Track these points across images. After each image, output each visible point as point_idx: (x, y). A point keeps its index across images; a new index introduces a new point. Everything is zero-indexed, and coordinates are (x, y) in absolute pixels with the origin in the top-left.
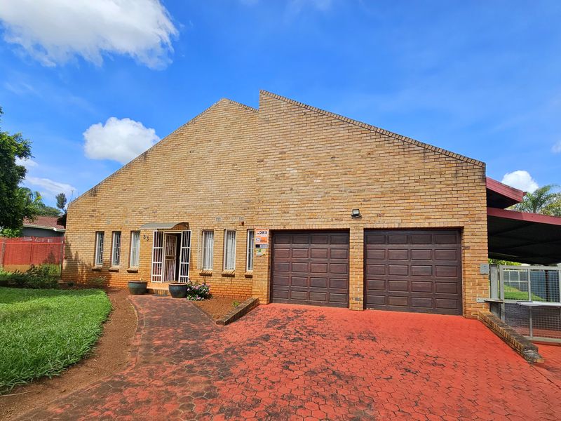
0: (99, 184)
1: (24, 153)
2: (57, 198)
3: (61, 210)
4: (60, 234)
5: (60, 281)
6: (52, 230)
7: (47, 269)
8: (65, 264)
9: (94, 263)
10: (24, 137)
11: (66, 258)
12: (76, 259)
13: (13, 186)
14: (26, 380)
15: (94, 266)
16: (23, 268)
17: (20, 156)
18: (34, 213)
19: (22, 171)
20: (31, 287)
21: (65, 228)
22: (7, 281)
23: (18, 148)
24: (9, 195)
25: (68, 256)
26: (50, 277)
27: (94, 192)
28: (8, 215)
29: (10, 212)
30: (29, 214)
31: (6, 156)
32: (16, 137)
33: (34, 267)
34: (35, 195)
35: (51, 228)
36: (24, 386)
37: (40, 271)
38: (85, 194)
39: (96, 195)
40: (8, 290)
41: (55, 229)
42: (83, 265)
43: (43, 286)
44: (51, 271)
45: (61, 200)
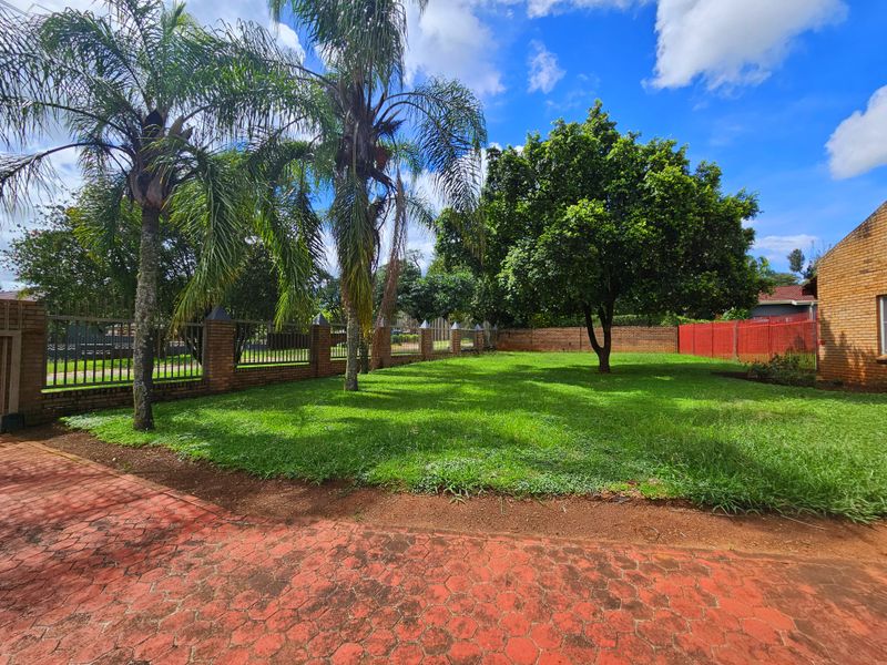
0: (874, 214)
1: (750, 211)
2: (789, 258)
3: (798, 274)
4: (803, 308)
5: (819, 378)
6: (791, 305)
7: (796, 360)
8: (822, 351)
9: (880, 350)
10: (748, 193)
11: (823, 343)
12: (842, 345)
13: (742, 258)
14: (815, 509)
15: (880, 353)
16: (764, 358)
17: (746, 217)
18: (771, 284)
19: (750, 235)
20: (777, 382)
21: (816, 297)
22: (747, 374)
23: (744, 208)
24: (740, 269)
25: (827, 339)
26: (802, 370)
27: (864, 231)
28: (741, 293)
29: (743, 288)
30: (764, 286)
31: (732, 222)
32: (739, 195)
33: (777, 356)
34: (759, 262)
35: (788, 301)
36: (814, 516)
37: (787, 362)
38: (846, 239)
39: (870, 235)
40: (750, 384)
41: (794, 303)
42: (856, 354)
43: (794, 382)
44: (802, 363)
45: (796, 259)
